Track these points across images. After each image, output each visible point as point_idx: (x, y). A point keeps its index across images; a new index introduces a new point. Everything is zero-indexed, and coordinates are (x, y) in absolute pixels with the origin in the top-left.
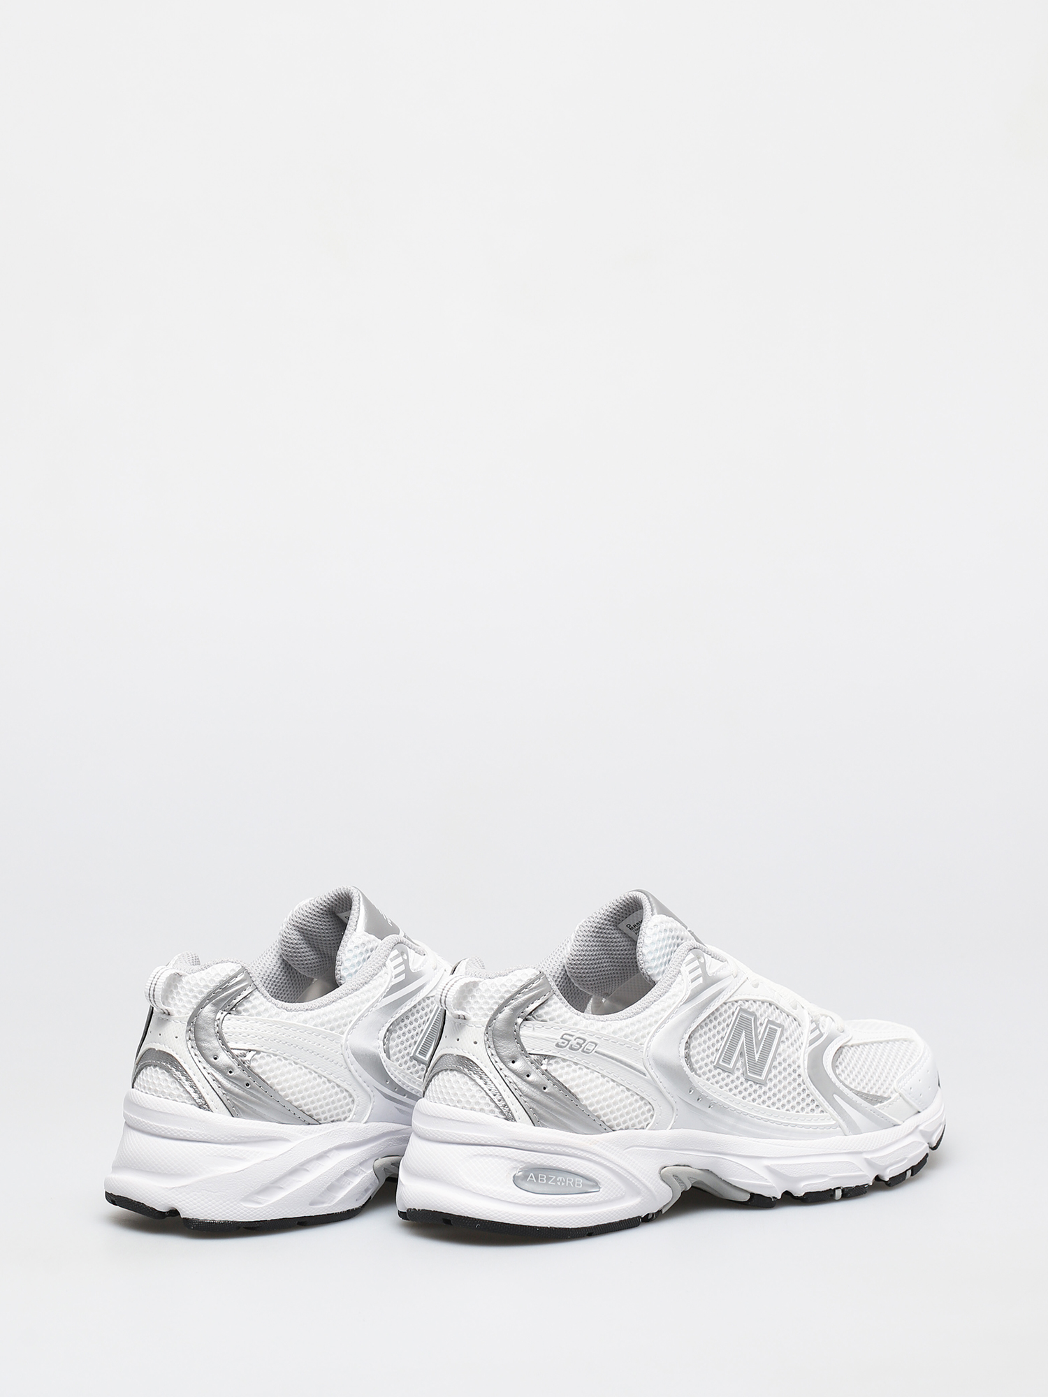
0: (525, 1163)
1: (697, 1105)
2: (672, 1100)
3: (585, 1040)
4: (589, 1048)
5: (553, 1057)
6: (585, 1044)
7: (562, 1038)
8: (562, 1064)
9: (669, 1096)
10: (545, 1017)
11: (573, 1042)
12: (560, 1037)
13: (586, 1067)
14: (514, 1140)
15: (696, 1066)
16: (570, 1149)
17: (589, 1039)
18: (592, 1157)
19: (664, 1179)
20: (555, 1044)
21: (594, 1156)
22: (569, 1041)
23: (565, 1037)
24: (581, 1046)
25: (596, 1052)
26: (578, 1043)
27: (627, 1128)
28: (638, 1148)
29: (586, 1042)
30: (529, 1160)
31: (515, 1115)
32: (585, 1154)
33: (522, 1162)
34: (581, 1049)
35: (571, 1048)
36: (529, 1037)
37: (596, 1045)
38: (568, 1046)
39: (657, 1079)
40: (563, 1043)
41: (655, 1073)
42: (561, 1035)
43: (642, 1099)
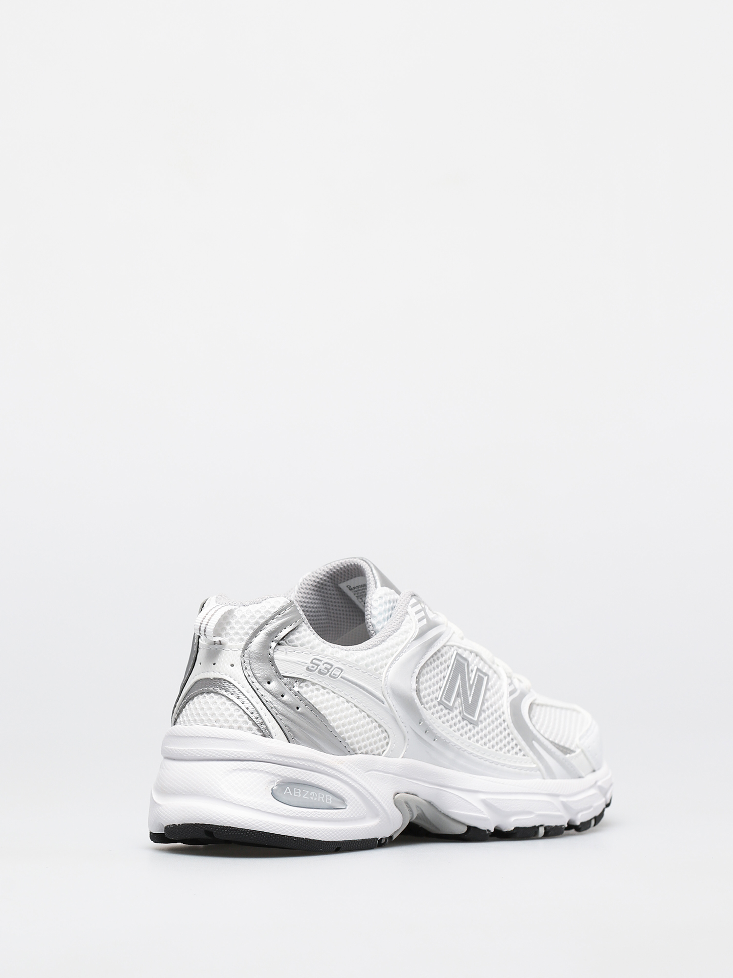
0: (282, 777)
1: (425, 736)
2: (405, 729)
3: (332, 666)
4: (336, 673)
5: (304, 680)
6: (332, 669)
7: (312, 662)
8: (311, 687)
9: (402, 725)
10: (296, 643)
11: (322, 667)
12: (310, 661)
13: (333, 692)
14: (273, 755)
15: (424, 700)
16: (321, 766)
17: (336, 665)
18: (340, 775)
19: (397, 804)
20: (305, 668)
21: (341, 775)
22: (318, 665)
23: (314, 661)
24: (329, 671)
25: (341, 677)
26: (326, 668)
27: (366, 753)
28: (376, 772)
29: (333, 668)
30: (285, 775)
31: (272, 731)
32: (334, 772)
33: (279, 775)
34: (328, 674)
35: (320, 672)
36: (282, 660)
37: (342, 670)
38: (317, 671)
39: (393, 707)
40: (313, 667)
41: (392, 701)
42: (311, 659)
43: (380, 726)
